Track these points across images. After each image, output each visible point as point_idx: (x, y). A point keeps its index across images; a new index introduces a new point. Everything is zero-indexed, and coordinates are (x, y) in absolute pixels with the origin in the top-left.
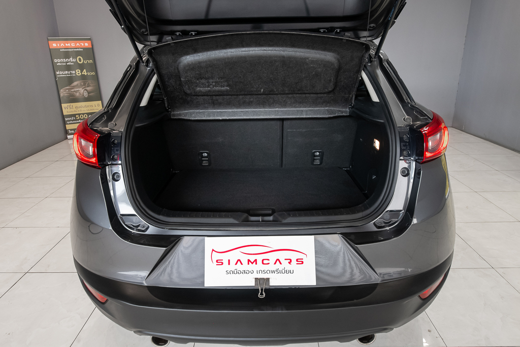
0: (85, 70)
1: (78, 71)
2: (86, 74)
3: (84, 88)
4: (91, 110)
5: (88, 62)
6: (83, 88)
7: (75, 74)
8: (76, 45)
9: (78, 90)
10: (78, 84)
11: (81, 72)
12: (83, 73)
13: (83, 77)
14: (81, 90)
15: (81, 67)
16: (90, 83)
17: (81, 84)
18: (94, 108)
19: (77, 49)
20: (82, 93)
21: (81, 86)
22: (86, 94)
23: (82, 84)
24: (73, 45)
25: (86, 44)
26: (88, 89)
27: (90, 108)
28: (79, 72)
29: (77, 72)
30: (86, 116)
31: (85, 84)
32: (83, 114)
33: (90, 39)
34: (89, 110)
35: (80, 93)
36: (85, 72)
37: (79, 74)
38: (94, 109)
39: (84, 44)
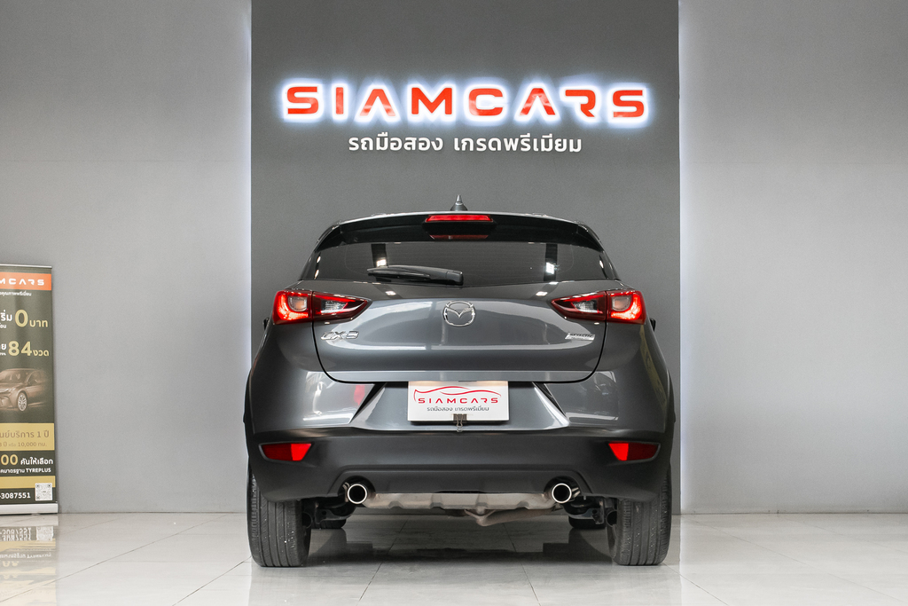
0: (28, 344)
1: (14, 345)
2: (29, 353)
3: (21, 387)
4: (28, 444)
5: (37, 324)
6: (18, 388)
7: (7, 351)
8: (18, 281)
9: (7, 392)
10: (8, 377)
11: (20, 348)
12: (23, 351)
13: (23, 361)
14: (14, 392)
15: (22, 335)
16: (35, 375)
17: (14, 377)
18: (36, 439)
19: (18, 291)
20: (13, 401)
21: (15, 381)
22: (22, 404)
23: (19, 377)
24: (12, 282)
25: (41, 282)
26: (31, 390)
27: (27, 440)
28: (16, 348)
29: (12, 348)
30: (14, 459)
31: (23, 379)
32: (9, 453)
33: (49, 271)
34: (23, 444)
35: (10, 401)
36: (28, 350)
37: (14, 351)
38: (34, 444)
39: (36, 282)
